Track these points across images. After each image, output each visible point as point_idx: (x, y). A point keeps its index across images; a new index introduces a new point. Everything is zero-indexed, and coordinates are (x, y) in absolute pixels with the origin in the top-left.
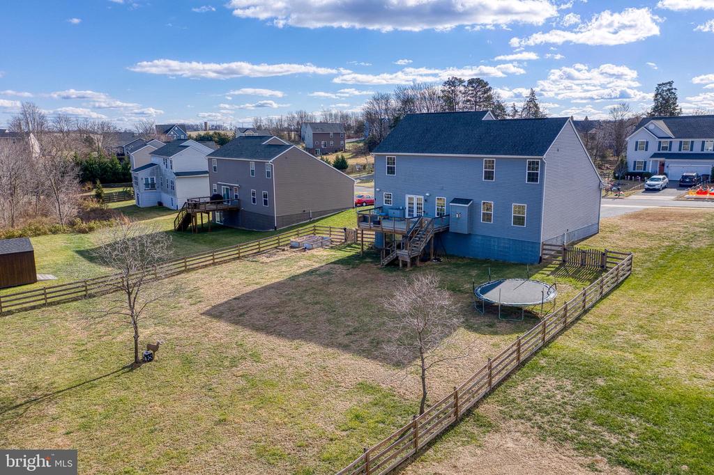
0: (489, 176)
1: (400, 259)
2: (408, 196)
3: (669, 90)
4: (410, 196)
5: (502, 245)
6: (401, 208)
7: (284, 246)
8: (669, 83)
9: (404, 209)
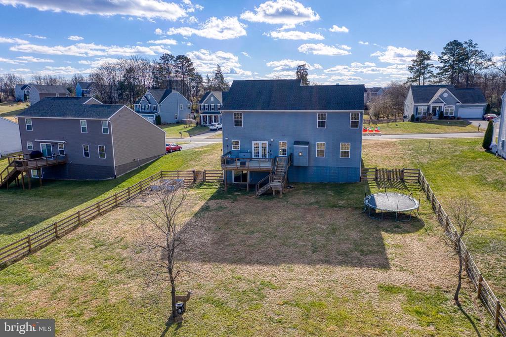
0: (322, 124)
1: (274, 189)
2: (253, 142)
3: (303, 69)
4: (256, 142)
5: (333, 171)
6: (249, 151)
7: (146, 190)
8: (304, 65)
9: (251, 152)
